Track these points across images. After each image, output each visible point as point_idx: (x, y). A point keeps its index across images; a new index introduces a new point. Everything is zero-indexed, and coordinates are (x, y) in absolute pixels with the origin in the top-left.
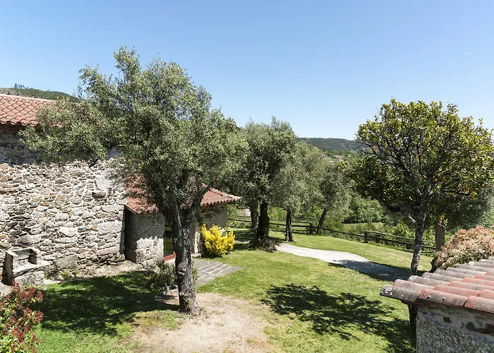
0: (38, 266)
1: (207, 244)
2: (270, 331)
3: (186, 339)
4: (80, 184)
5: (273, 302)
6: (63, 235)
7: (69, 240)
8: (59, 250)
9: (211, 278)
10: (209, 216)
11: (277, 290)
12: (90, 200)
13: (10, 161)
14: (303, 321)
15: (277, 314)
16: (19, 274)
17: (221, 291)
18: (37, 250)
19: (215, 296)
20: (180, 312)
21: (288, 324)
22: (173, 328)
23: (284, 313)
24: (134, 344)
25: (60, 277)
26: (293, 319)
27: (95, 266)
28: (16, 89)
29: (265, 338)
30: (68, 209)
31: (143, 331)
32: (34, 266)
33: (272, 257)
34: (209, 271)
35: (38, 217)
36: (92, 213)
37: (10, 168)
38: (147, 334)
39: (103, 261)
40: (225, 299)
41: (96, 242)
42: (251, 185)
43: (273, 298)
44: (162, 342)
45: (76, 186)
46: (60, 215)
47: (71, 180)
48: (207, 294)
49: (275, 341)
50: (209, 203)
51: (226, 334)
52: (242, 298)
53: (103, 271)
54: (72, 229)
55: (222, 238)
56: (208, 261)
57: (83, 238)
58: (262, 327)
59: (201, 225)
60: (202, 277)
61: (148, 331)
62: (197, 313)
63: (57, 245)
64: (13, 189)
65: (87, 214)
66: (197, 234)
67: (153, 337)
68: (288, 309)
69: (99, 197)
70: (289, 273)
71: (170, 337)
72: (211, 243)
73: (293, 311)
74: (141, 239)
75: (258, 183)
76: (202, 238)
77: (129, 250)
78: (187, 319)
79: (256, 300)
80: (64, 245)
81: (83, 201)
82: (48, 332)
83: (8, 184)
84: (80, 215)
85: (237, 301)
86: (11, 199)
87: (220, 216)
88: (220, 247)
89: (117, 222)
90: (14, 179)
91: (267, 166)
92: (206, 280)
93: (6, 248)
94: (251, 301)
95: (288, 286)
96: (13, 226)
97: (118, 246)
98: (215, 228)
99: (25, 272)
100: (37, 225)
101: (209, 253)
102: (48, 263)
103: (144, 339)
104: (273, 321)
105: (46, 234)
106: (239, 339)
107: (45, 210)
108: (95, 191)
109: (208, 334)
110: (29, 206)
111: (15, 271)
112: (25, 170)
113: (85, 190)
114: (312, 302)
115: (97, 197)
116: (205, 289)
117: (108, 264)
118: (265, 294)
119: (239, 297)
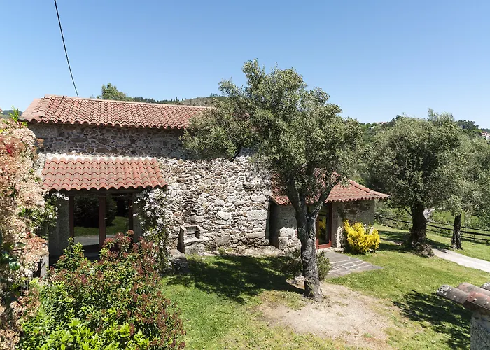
0: (200, 240)
1: (350, 239)
2: (393, 332)
3: (304, 320)
4: (234, 177)
5: (408, 307)
6: (220, 218)
7: (224, 222)
8: (217, 230)
9: (347, 273)
10: (352, 212)
11: (418, 296)
12: (241, 191)
13: (184, 157)
14: (438, 332)
15: (407, 320)
16: (187, 245)
17: (353, 286)
18: (201, 228)
19: (345, 289)
20: (305, 296)
21: (417, 331)
22: (294, 308)
23: (417, 320)
24: (258, 313)
25: (217, 252)
26: (426, 327)
27: (244, 247)
28: (211, 97)
29: (384, 337)
30: (224, 197)
31: (269, 306)
32: (198, 240)
33: (425, 263)
34: (347, 265)
35: (202, 201)
36: (243, 202)
37: (184, 163)
38: (272, 308)
39: (251, 243)
40: (354, 293)
41: (246, 226)
42: (401, 182)
43: (409, 303)
44: (282, 318)
45: (230, 178)
46: (218, 201)
47: (227, 173)
48: (338, 286)
49: (395, 343)
50: (352, 199)
51: (344, 324)
52: (372, 296)
53: (250, 252)
54: (227, 213)
55: (366, 235)
56: (350, 257)
57: (236, 222)
58: (385, 328)
59: (344, 220)
60: (338, 270)
61: (273, 305)
62: (320, 300)
63: (216, 226)
64: (186, 179)
65: (239, 202)
66: (340, 229)
67: (276, 311)
68: (424, 317)
69: (249, 188)
70: (441, 281)
71: (290, 314)
72: (353, 239)
73: (428, 320)
74: (284, 228)
75: (410, 181)
76: (345, 233)
77: (273, 236)
78: (309, 304)
79: (388, 301)
80: (220, 226)
81: (235, 191)
82: (199, 290)
83: (183, 175)
84: (233, 202)
85: (365, 297)
86: (185, 186)
87: (366, 213)
88: (362, 244)
89: (263, 210)
90: (187, 171)
91: (421, 162)
92: (342, 273)
93: (181, 224)
94: (382, 300)
95: (433, 294)
96: (185, 208)
97: (264, 231)
98: (359, 225)
99: (191, 244)
100: (201, 208)
101: (351, 249)
102: (208, 239)
103: (268, 311)
104: (399, 324)
105: (207, 216)
106: (356, 332)
107: (208, 197)
108: (246, 183)
109: (326, 320)
110: (196, 193)
111: (185, 242)
112: (194, 164)
113: (238, 182)
114: (458, 316)
115: (247, 188)
116: (337, 281)
117: (255, 247)
118: (401, 297)
119: (370, 294)
